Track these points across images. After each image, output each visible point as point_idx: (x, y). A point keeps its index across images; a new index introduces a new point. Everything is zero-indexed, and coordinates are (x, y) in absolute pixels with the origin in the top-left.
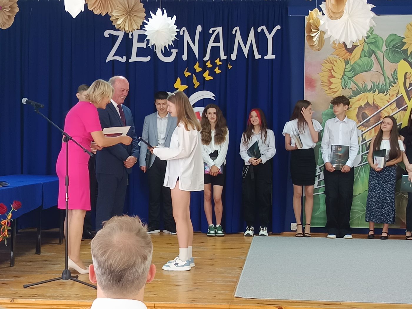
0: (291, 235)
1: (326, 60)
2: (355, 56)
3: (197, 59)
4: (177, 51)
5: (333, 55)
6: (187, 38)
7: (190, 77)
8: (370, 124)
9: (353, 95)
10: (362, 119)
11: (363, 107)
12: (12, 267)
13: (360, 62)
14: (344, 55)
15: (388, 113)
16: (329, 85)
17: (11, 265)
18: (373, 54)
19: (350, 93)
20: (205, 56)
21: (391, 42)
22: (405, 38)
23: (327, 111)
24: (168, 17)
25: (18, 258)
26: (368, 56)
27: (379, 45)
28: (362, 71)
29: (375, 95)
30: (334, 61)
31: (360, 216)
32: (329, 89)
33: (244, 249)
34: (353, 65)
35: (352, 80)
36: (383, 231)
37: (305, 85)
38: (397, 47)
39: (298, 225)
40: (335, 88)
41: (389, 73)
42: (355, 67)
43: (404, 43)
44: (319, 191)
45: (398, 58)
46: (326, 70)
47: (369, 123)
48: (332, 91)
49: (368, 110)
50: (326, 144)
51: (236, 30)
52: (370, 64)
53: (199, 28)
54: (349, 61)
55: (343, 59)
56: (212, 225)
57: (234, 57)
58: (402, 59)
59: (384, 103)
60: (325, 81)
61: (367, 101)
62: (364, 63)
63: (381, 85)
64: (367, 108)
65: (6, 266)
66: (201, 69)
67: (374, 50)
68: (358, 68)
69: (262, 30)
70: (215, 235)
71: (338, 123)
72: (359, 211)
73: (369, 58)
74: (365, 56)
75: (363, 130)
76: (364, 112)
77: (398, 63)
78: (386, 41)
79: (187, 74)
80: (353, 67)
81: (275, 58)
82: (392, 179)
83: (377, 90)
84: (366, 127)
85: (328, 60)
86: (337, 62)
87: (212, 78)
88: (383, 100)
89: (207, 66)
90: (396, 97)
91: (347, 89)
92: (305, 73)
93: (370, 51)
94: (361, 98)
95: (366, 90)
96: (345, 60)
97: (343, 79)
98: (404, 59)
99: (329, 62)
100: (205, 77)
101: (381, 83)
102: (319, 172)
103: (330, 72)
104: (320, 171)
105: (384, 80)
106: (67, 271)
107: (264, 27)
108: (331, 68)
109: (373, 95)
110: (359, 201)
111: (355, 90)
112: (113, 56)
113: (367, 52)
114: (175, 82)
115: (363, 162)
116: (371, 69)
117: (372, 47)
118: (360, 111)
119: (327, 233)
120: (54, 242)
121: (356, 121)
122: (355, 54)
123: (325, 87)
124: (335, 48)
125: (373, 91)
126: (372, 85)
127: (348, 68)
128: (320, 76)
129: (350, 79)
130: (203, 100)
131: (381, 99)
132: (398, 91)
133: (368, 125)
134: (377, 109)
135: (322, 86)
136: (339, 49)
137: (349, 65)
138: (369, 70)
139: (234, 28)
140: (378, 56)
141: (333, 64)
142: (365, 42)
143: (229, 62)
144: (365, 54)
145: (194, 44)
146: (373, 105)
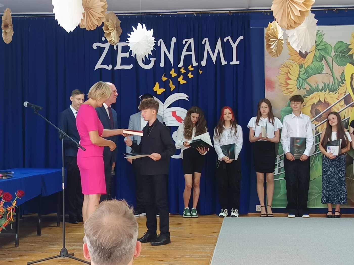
0: (256, 216)
1: (283, 65)
2: (308, 61)
3: (173, 66)
4: (155, 60)
5: (289, 61)
6: (164, 48)
7: (167, 82)
8: (323, 119)
9: (307, 94)
10: (315, 115)
11: (316, 104)
12: (17, 247)
13: (312, 66)
14: (299, 60)
15: (337, 109)
16: (286, 86)
17: (16, 245)
18: (324, 59)
19: (304, 92)
20: (179, 63)
21: (339, 48)
22: (350, 45)
23: (286, 108)
24: (147, 30)
25: (22, 239)
26: (319, 60)
27: (328, 51)
28: (314, 73)
29: (326, 94)
30: (290, 66)
31: (315, 198)
32: (286, 89)
33: (216, 228)
34: (306, 68)
35: (306, 81)
36: (336, 211)
37: (266, 86)
38: (344, 53)
39: (261, 207)
40: (292, 88)
41: (337, 75)
42: (308, 70)
43: (350, 49)
44: (280, 177)
45: (345, 62)
46: (283, 73)
47: (321, 118)
48: (289, 91)
49: (320, 107)
50: (285, 137)
51: (206, 41)
52: (321, 67)
53: (174, 40)
54: (303, 65)
55: (297, 63)
56: (188, 208)
57: (204, 64)
58: (348, 63)
59: (334, 100)
60: (282, 83)
61: (320, 100)
62: (316, 67)
63: (331, 85)
64: (319, 105)
65: (11, 247)
66: (176, 75)
67: (324, 56)
68: (311, 71)
69: (228, 40)
70: (190, 216)
71: (295, 118)
72: (315, 194)
73: (320, 63)
74: (317, 61)
75: (316, 124)
76: (317, 109)
77: (345, 66)
78: (334, 47)
79: (164, 79)
80: (307, 70)
81: (239, 64)
82: (343, 165)
83: (327, 89)
84: (319, 122)
85: (285, 64)
86: (292, 66)
87: (185, 82)
88: (332, 98)
89: (181, 71)
90: (344, 95)
91: (301, 89)
92: (266, 76)
93: (321, 57)
94: (314, 97)
95: (318, 90)
96: (299, 64)
97: (298, 80)
98: (351, 63)
99: (286, 66)
100: (180, 81)
102: (279, 161)
103: (286, 74)
104: (280, 159)
105: (333, 80)
106: (64, 249)
107: (229, 38)
108: (287, 71)
109: (324, 94)
110: (314, 185)
111: (309, 90)
112: (101, 65)
113: (318, 57)
114: (154, 86)
115: (317, 151)
116: (322, 72)
117: (323, 53)
118: (313, 108)
119: (288, 213)
120: (52, 226)
121: (310, 116)
122: (308, 59)
123: (283, 88)
124: (290, 54)
125: (324, 91)
126: (323, 86)
127: (302, 71)
128: (279, 78)
129: (304, 80)
130: (179, 101)
131: (331, 97)
132: (345, 90)
133: (321, 119)
134: (328, 106)
135: (280, 87)
136: (294, 55)
137: (303, 68)
138: (321, 73)
139: (203, 39)
140: (328, 60)
141: (289, 68)
142: (316, 48)
143: (200, 68)
144: (317, 59)
145: (170, 54)
146: (324, 103)
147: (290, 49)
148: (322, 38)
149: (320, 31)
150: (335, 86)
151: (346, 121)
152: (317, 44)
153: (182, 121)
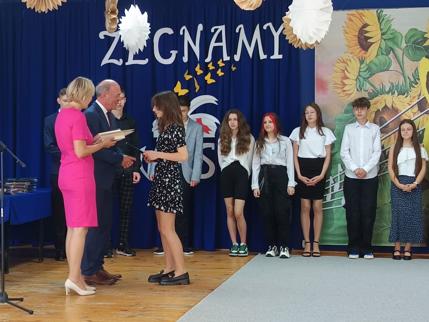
1: (339, 60)
2: (371, 54)
3: (199, 61)
4: (177, 53)
5: (346, 54)
6: (187, 38)
7: (191, 81)
8: (389, 129)
11: (381, 111)
13: (377, 61)
14: (359, 53)
16: (342, 87)
18: (391, 52)
20: (206, 57)
21: (411, 37)
22: (426, 33)
23: (342, 116)
26: (385, 53)
27: (398, 41)
28: (379, 71)
29: (394, 97)
30: (348, 61)
31: (379, 232)
32: (342, 91)
33: (235, 269)
34: (369, 64)
35: (367, 81)
37: (316, 87)
38: (418, 44)
40: (349, 90)
41: (409, 72)
42: (371, 66)
43: (426, 39)
44: (333, 205)
45: (419, 55)
46: (339, 70)
47: (388, 128)
48: (346, 94)
49: (386, 114)
51: (240, 29)
52: (388, 63)
53: (200, 27)
54: (364, 60)
55: (357, 58)
56: (236, 244)
57: (237, 58)
58: (423, 57)
59: (404, 106)
60: (337, 83)
61: (386, 104)
62: (381, 62)
63: (401, 86)
64: (385, 112)
66: (201, 72)
67: (392, 47)
68: (374, 68)
69: (268, 27)
71: (358, 128)
73: (387, 56)
74: (382, 54)
76: (382, 117)
77: (419, 61)
78: (405, 36)
79: (188, 77)
80: (369, 66)
81: (281, 58)
83: (396, 91)
84: (385, 134)
85: (341, 59)
86: (350, 61)
87: (214, 81)
88: (403, 102)
89: (209, 68)
90: (417, 98)
91: (362, 91)
92: (316, 75)
93: (388, 48)
94: (378, 101)
95: (384, 92)
96: (359, 59)
97: (358, 80)
99: (342, 62)
100: (207, 81)
101: (401, 83)
102: (332, 184)
103: (343, 72)
104: (333, 182)
105: (404, 79)
107: (270, 24)
108: (344, 68)
109: (392, 97)
111: (372, 92)
112: (109, 59)
113: (384, 49)
114: (175, 86)
115: (382, 172)
116: (389, 69)
117: (390, 44)
118: (377, 115)
122: (371, 53)
123: (338, 89)
124: (349, 46)
125: (392, 93)
126: (390, 87)
127: (363, 68)
128: (333, 77)
129: (365, 80)
131: (400, 101)
132: (420, 92)
133: (387, 131)
134: (396, 113)
135: (334, 88)
136: (354, 46)
137: (364, 64)
138: (387, 69)
139: (237, 26)
140: (397, 54)
141: (346, 64)
142: (382, 38)
143: (233, 63)
144: (383, 53)
145: (195, 45)
146: (392, 109)
147: (348, 39)
148: (389, 24)
149: (387, 15)
150: (406, 87)
151: (421, 132)
152: (384, 32)
153: (209, 131)
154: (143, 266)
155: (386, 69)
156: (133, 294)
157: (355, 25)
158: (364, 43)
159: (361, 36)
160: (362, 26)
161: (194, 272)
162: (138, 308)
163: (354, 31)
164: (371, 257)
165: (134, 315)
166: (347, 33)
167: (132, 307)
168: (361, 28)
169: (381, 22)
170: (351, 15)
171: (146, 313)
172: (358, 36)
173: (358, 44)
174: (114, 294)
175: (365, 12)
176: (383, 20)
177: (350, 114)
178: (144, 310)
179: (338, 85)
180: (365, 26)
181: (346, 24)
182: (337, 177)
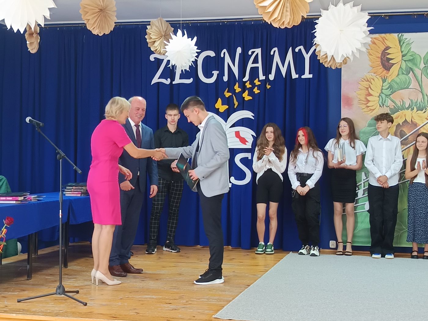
0: (329, 253)
1: (363, 79)
2: (392, 74)
3: (237, 80)
4: (218, 73)
5: (370, 73)
6: (228, 60)
7: (231, 98)
8: (409, 141)
11: (401, 124)
13: (398, 80)
14: (382, 73)
16: (366, 103)
18: (411, 72)
19: (388, 111)
20: (244, 76)
23: (366, 129)
26: (405, 73)
27: (417, 62)
28: (399, 89)
29: (413, 113)
30: (371, 79)
31: (399, 235)
32: (366, 107)
34: (390, 82)
35: (390, 98)
36: (425, 251)
37: (342, 103)
39: (339, 242)
40: (373, 106)
41: (427, 90)
42: (392, 85)
44: (357, 209)
46: (363, 88)
47: (407, 141)
48: (370, 109)
49: (406, 128)
51: (275, 51)
52: (408, 82)
53: (239, 50)
54: (386, 79)
55: (380, 77)
56: (262, 243)
57: (272, 77)
59: (423, 120)
60: (362, 99)
61: (406, 119)
62: (402, 81)
63: (420, 103)
64: (405, 126)
66: (240, 90)
67: (412, 68)
68: (395, 86)
69: (300, 50)
73: (407, 76)
74: (403, 74)
76: (402, 130)
78: (424, 58)
79: (227, 94)
80: (391, 85)
81: (312, 77)
83: (415, 107)
84: (405, 145)
85: (365, 78)
86: (374, 81)
87: (251, 98)
88: (421, 117)
89: (247, 86)
91: (384, 107)
92: (342, 92)
93: (407, 69)
94: (399, 116)
95: (404, 108)
96: (382, 78)
97: (380, 97)
99: (366, 80)
100: (244, 98)
101: (419, 100)
103: (367, 90)
105: (422, 97)
107: (302, 47)
108: (368, 86)
109: (411, 112)
111: (393, 108)
112: (159, 78)
113: (404, 69)
114: (216, 103)
115: (402, 180)
116: (409, 87)
118: (398, 129)
122: (393, 72)
123: (362, 105)
124: (372, 66)
125: (411, 109)
126: (410, 103)
127: (385, 86)
128: (357, 94)
129: (387, 97)
130: (243, 119)
131: (419, 116)
133: (407, 143)
134: (416, 127)
135: (359, 104)
136: (376, 67)
137: (386, 82)
139: (272, 49)
140: (416, 73)
141: (370, 82)
142: (402, 59)
143: (268, 82)
144: (403, 72)
145: (234, 66)
146: (411, 123)
147: (372, 60)
148: (409, 47)
149: (407, 39)
150: (424, 104)
152: (404, 54)
153: (246, 143)
154: (187, 262)
155: (406, 87)
156: (177, 288)
157: (378, 47)
158: (386, 64)
159: (384, 57)
160: (385, 48)
161: (232, 268)
162: (181, 301)
163: (377, 53)
164: (392, 256)
165: (177, 308)
166: (371, 55)
167: (175, 301)
168: (383, 50)
169: (402, 45)
170: (375, 38)
171: (188, 306)
172: (381, 57)
173: (381, 65)
174: (160, 288)
175: (387, 36)
176: (404, 43)
177: (373, 127)
178: (187, 303)
179: (362, 101)
180: (388, 49)
181: (370, 47)
182: (361, 184)
